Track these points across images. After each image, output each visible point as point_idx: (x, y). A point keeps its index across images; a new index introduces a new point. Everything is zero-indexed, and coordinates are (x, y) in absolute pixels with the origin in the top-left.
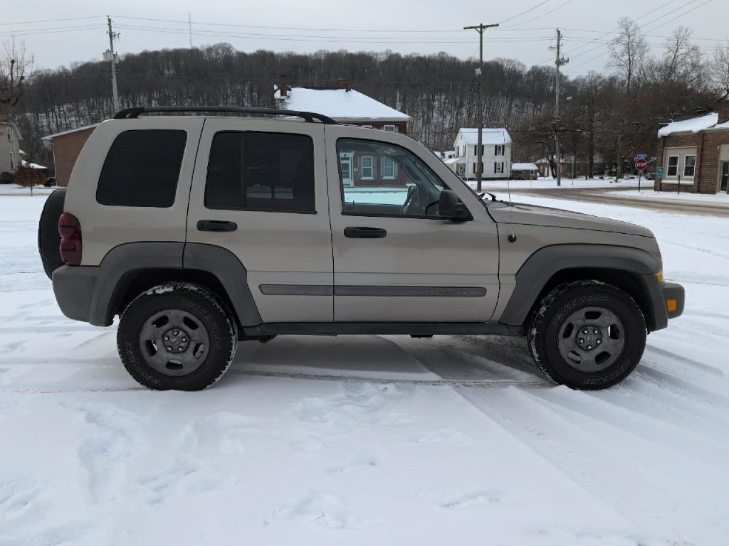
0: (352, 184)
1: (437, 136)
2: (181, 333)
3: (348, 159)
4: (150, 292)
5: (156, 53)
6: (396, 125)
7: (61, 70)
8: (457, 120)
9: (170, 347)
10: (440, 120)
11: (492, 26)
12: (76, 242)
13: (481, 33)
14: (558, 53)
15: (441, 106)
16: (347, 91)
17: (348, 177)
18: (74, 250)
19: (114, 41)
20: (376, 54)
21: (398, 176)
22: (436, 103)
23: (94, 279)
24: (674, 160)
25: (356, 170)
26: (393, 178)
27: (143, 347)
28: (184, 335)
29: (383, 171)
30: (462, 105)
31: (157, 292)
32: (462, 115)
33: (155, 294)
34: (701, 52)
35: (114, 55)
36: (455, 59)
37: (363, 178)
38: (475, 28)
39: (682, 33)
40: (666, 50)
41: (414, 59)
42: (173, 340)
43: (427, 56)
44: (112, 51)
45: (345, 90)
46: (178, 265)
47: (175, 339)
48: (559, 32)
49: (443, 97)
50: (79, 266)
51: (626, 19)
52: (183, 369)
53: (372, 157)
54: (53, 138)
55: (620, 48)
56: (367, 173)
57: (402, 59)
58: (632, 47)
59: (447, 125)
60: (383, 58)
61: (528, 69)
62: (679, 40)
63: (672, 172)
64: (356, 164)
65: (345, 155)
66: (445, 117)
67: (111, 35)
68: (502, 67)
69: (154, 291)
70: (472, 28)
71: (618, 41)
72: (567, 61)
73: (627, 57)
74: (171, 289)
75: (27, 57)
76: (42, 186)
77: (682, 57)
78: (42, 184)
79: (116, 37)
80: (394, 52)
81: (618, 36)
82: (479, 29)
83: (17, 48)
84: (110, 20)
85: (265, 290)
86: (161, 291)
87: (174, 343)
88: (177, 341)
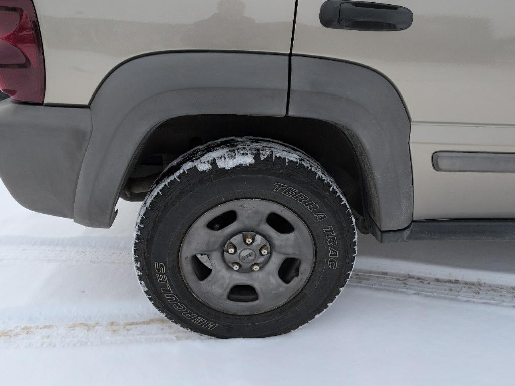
2: (259, 238)
4: (203, 166)
9: (237, 264)
12: (30, 50)
18: (25, 65)
23: (80, 137)
27: (187, 269)
28: (264, 242)
31: (221, 164)
33: (216, 171)
42: (245, 253)
46: (276, 110)
50: (41, 104)
52: (259, 301)
69: (213, 163)
74: (249, 160)
85: (442, 164)
86: (228, 164)
87: (244, 258)
88: (250, 255)
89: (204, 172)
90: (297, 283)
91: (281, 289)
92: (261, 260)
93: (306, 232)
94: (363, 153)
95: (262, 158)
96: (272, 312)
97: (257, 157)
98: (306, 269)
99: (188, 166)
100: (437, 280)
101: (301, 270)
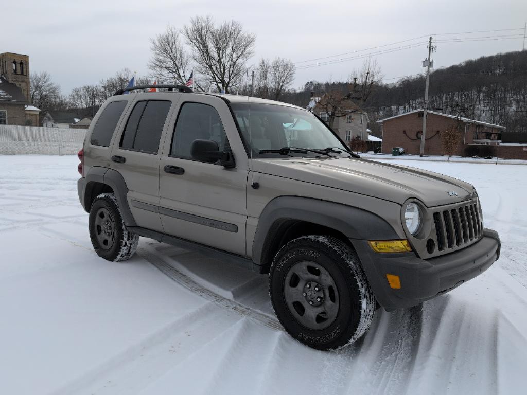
5: (491, 58)
7: (419, 76)
19: (431, 52)
35: (430, 63)
44: (429, 59)
54: (384, 121)
67: (430, 48)
75: (377, 70)
76: (373, 152)
78: (372, 150)
79: (434, 49)
83: (372, 64)
84: (431, 38)
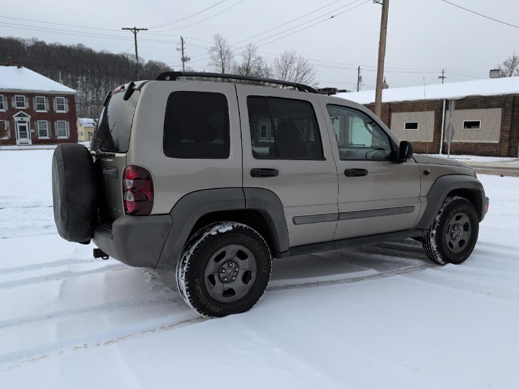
0: (30, 142)
1: (82, 107)
3: (25, 122)
4: (213, 233)
6: (66, 97)
8: (97, 96)
10: (84, 95)
11: (143, 29)
13: (135, 33)
14: (183, 53)
15: (83, 85)
16: (18, 68)
17: (27, 137)
18: (146, 200)
20: (24, 40)
21: (70, 136)
22: (79, 82)
24: (264, 128)
25: (33, 131)
26: (66, 137)
27: (207, 281)
29: (57, 133)
30: (100, 85)
31: (220, 231)
32: (100, 92)
33: (219, 234)
34: (263, 60)
36: (91, 50)
37: (40, 138)
38: (131, 29)
39: (252, 48)
40: (243, 58)
41: (57, 47)
43: (69, 46)
45: (17, 67)
46: (242, 207)
47: (230, 271)
48: (182, 39)
49: (84, 78)
50: (148, 215)
51: (218, 35)
52: (236, 295)
53: (47, 121)
55: (216, 53)
56: (43, 133)
57: (47, 46)
58: (223, 54)
59: (90, 98)
60: (30, 44)
61: (146, 62)
62: (251, 52)
63: (264, 135)
64: (33, 127)
65: (22, 119)
66: (87, 93)
68: (127, 59)
69: (218, 231)
70: (128, 29)
71: (214, 49)
72: (189, 59)
73: (220, 60)
74: (230, 228)
77: (252, 63)
80: (40, 40)
81: (214, 46)
82: (133, 31)
85: (297, 221)
86: (223, 230)
87: (229, 274)
88: (231, 272)
89: (214, 235)
90: (251, 282)
91: (245, 287)
92: (236, 274)
93: (253, 257)
94: (270, 220)
95: (235, 227)
96: (243, 299)
97: (233, 227)
98: (254, 275)
99: (207, 234)
100: (301, 285)
101: (252, 276)
